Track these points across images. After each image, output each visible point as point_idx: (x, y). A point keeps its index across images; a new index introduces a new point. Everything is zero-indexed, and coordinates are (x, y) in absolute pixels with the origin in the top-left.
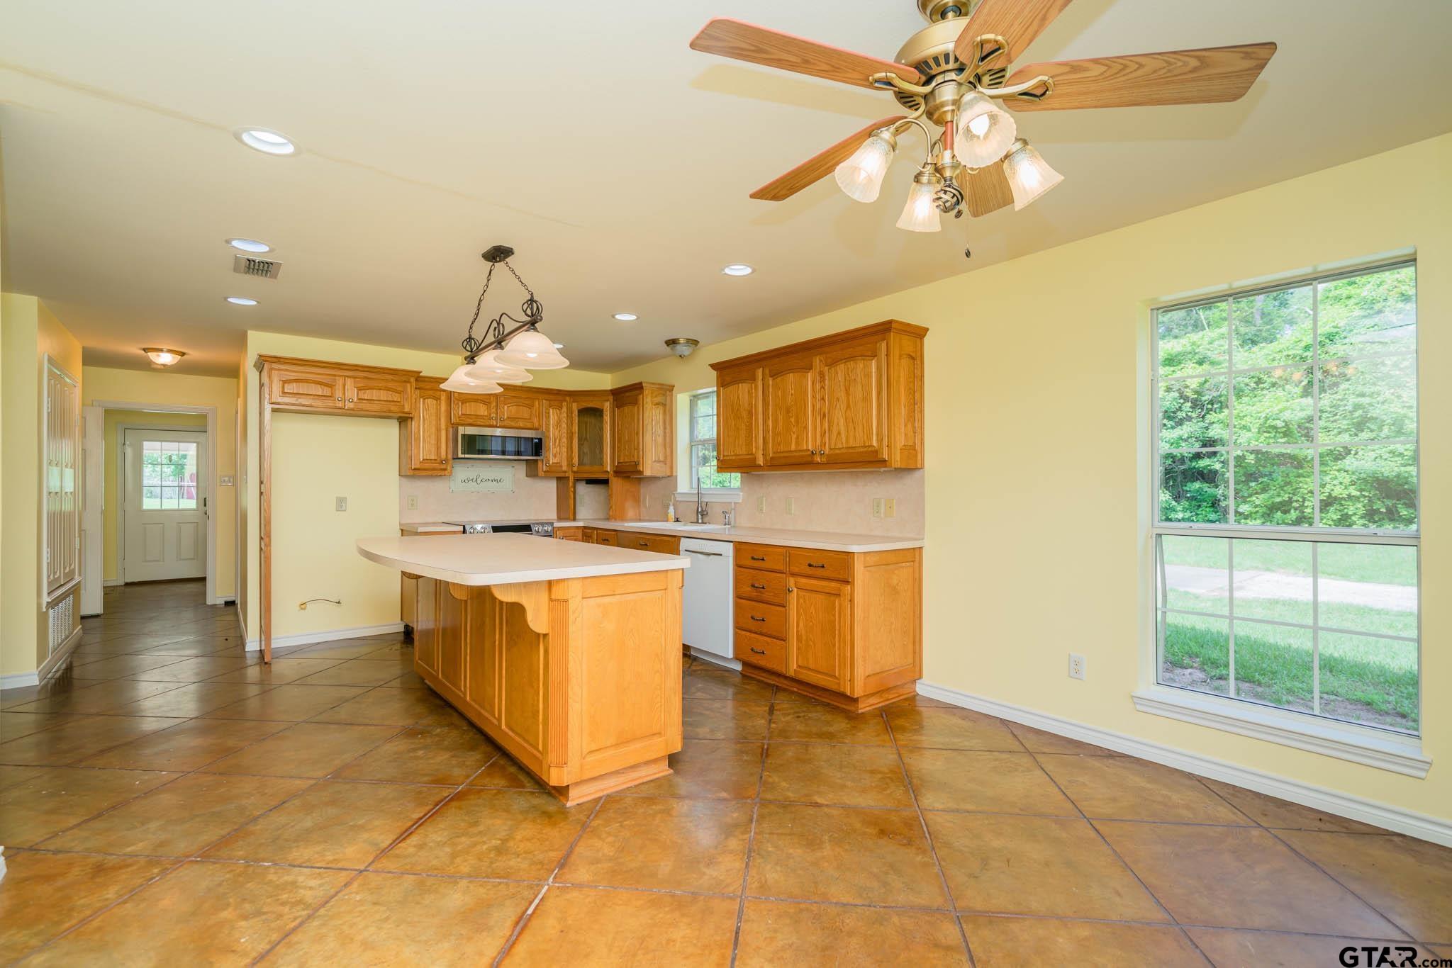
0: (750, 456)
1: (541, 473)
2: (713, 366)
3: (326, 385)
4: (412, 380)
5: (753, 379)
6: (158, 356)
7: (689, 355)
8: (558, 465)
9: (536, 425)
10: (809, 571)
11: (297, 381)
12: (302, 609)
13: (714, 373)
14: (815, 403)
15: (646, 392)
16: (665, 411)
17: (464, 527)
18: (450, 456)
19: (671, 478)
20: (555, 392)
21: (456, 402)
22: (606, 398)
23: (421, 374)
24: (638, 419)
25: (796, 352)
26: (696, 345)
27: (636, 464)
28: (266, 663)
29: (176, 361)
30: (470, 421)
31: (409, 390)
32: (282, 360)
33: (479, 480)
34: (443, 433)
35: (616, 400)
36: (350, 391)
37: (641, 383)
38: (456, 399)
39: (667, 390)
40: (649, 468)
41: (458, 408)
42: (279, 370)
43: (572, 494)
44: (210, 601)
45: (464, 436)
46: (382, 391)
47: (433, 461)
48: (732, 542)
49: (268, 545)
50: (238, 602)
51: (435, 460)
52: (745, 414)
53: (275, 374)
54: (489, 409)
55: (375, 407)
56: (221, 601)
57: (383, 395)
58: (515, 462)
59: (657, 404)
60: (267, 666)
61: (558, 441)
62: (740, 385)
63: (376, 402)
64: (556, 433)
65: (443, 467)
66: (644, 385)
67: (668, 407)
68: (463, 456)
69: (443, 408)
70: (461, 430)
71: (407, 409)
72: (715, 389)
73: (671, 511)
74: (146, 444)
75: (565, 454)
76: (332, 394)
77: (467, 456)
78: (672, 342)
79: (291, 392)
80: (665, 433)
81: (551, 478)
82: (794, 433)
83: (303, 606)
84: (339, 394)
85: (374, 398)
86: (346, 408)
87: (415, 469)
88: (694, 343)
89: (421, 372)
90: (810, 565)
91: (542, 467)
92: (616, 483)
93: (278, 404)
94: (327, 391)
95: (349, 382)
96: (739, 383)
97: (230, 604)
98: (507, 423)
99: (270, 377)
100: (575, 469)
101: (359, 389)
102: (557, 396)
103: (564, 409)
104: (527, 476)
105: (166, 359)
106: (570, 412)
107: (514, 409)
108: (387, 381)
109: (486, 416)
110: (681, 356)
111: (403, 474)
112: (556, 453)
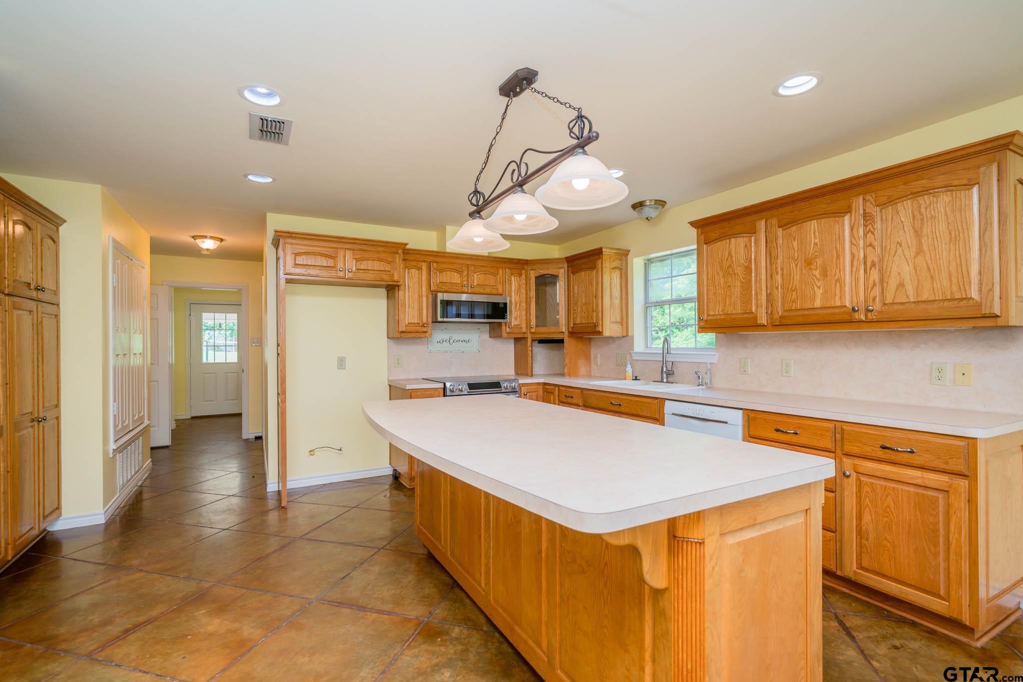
0: (746, 316)
1: (504, 335)
2: (693, 224)
3: (330, 257)
4: (400, 251)
5: (753, 231)
6: (203, 242)
7: (655, 217)
8: (518, 327)
9: (500, 291)
10: (881, 454)
11: (307, 253)
12: (311, 455)
13: (694, 232)
14: (855, 251)
15: (604, 257)
16: (621, 274)
17: (444, 384)
18: (430, 320)
19: (626, 337)
20: (516, 261)
21: (435, 271)
22: (561, 266)
23: (408, 247)
24: (597, 283)
25: (823, 195)
26: (663, 206)
27: (595, 326)
28: (283, 507)
29: (217, 246)
30: (446, 288)
31: (398, 261)
32: (293, 235)
33: (451, 341)
34: (424, 299)
35: (572, 266)
36: (348, 263)
37: (601, 249)
38: (435, 269)
39: (624, 254)
40: (609, 329)
41: (437, 276)
42: (292, 244)
43: (530, 353)
44: (244, 436)
45: (442, 301)
46: (376, 262)
47: (417, 325)
48: (741, 409)
49: (284, 401)
50: (264, 437)
51: (418, 324)
52: (739, 271)
53: (288, 247)
54: (461, 277)
55: (370, 276)
56: (252, 436)
57: (377, 265)
58: (480, 324)
59: (614, 268)
60: (284, 509)
61: (518, 305)
62: (733, 239)
63: (370, 272)
64: (517, 299)
65: (425, 329)
66: (603, 250)
67: (624, 271)
68: (442, 320)
69: (424, 277)
70: (440, 296)
71: (396, 278)
72: (695, 247)
73: (629, 369)
74: (205, 315)
75: (524, 317)
76: (335, 265)
77: (445, 320)
78: (638, 206)
79: (302, 263)
80: (621, 295)
81: (511, 338)
82: (819, 288)
83: (312, 453)
84: (340, 265)
85: (369, 269)
86: (346, 277)
87: (402, 332)
88: (661, 203)
89: (407, 244)
90: (884, 448)
91: (505, 330)
92: (570, 344)
93: (291, 274)
94: (330, 262)
95: (349, 254)
96: (730, 239)
97: (259, 438)
98: (476, 290)
99: (284, 250)
100: (533, 330)
101: (357, 260)
102: (519, 265)
103: (523, 276)
104: (490, 337)
105: (208, 244)
106: (528, 279)
107: (482, 277)
108: (379, 252)
109: (458, 283)
110: (647, 219)
111: (391, 336)
112: (516, 318)
